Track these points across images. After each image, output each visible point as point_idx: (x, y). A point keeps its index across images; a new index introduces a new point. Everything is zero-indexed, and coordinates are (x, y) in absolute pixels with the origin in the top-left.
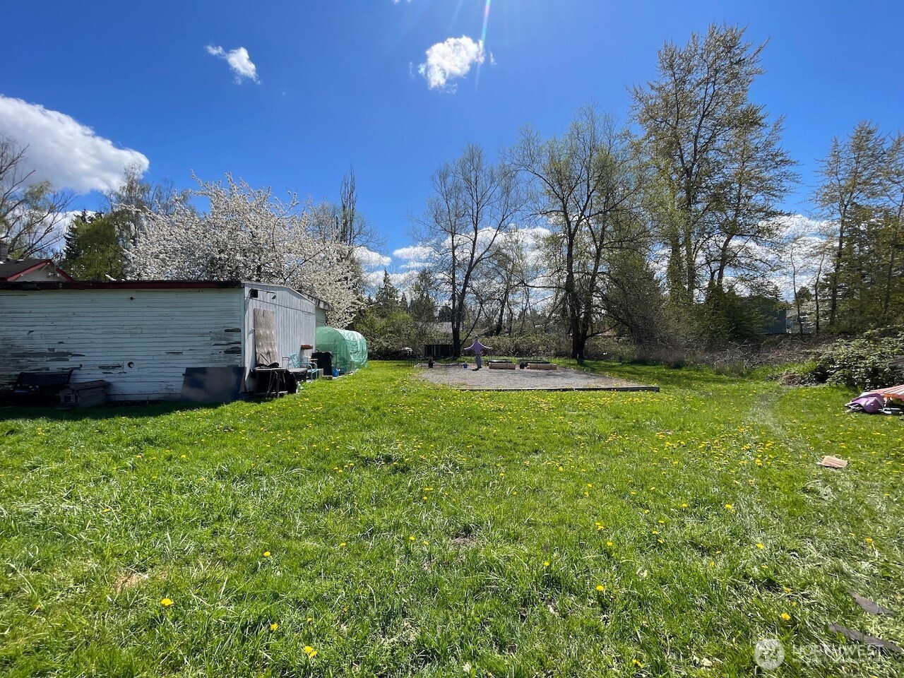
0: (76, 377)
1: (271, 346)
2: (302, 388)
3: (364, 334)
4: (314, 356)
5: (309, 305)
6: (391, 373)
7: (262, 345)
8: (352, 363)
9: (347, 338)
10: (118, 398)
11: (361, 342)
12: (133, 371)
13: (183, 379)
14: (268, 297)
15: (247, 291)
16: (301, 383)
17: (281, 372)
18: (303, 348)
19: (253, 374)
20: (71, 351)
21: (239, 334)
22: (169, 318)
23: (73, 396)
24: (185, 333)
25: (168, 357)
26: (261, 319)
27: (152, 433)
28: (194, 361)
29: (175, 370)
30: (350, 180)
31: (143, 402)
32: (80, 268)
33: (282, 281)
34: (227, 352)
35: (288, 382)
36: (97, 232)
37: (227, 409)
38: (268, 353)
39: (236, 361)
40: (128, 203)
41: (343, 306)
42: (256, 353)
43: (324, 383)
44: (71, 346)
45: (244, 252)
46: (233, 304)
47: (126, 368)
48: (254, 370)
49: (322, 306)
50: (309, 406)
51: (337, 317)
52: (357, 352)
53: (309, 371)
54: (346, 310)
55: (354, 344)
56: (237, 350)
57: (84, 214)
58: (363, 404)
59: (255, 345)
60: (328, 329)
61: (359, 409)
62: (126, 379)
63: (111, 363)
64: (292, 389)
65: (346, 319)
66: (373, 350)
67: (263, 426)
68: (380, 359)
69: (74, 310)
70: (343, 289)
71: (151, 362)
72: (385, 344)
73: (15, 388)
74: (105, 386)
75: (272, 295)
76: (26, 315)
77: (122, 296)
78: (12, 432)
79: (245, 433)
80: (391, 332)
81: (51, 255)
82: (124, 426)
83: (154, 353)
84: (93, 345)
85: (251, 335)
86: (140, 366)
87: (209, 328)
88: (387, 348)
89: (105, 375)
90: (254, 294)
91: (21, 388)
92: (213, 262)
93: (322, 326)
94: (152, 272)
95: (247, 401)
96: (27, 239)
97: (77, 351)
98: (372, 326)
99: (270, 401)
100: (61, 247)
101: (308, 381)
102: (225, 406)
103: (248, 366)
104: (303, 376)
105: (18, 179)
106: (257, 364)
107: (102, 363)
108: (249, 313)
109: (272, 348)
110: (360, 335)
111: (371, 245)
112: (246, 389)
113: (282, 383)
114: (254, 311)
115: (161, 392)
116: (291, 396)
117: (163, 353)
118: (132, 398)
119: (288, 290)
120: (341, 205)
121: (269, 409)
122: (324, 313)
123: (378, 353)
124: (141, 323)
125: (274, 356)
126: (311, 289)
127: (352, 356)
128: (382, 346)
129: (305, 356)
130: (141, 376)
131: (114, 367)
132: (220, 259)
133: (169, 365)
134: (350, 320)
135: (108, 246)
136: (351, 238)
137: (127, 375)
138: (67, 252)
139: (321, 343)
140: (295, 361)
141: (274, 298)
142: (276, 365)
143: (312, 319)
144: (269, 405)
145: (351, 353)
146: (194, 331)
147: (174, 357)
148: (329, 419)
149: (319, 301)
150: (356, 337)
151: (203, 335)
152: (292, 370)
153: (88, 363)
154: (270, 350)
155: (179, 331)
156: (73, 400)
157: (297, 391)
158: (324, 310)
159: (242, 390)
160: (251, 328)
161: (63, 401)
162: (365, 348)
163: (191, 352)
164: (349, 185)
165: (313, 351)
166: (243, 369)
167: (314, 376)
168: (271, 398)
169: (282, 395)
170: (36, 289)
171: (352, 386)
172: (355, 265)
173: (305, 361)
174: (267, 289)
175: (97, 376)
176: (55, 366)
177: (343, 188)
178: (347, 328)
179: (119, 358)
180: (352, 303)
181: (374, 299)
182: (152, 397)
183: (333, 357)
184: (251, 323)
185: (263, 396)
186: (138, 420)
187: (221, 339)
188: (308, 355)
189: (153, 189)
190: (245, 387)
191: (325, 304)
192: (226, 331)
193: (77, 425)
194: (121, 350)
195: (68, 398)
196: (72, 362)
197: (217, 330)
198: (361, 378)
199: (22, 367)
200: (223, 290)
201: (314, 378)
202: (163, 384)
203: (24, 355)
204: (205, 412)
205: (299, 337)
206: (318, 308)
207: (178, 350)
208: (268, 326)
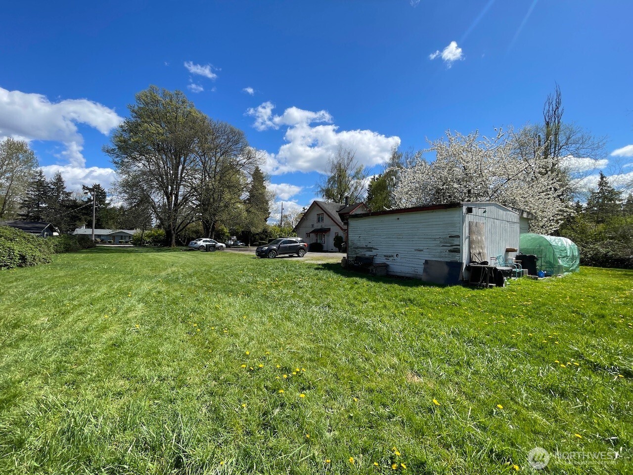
0: (376, 260)
1: (482, 248)
2: (508, 283)
3: (573, 240)
4: (518, 258)
5: (514, 216)
6: (615, 282)
7: (475, 248)
8: (560, 267)
9: (554, 244)
10: (392, 273)
11: (570, 248)
12: (398, 259)
13: (423, 266)
14: (480, 212)
15: (464, 209)
16: (508, 279)
17: (491, 268)
18: (508, 251)
19: (468, 268)
20: (373, 247)
21: (458, 239)
22: (416, 229)
23: (374, 270)
24: (425, 238)
25: (415, 252)
26: (474, 228)
27: (412, 297)
28: (430, 256)
29: (419, 261)
30: (555, 97)
31: (403, 277)
32: (373, 204)
33: (488, 198)
34: (450, 251)
35: (497, 277)
36: (379, 185)
37: (452, 289)
38: (480, 253)
39: (457, 258)
40: (393, 166)
41: (549, 214)
42: (470, 253)
43: (529, 281)
44: (373, 244)
45: (459, 181)
46: (455, 219)
47: (395, 258)
48: (469, 265)
49: (525, 215)
50: (518, 299)
51: (541, 224)
52: (567, 256)
53: (513, 270)
54: (552, 218)
55: (563, 249)
56: (457, 250)
57: (374, 177)
58: (581, 308)
59: (470, 247)
60: (532, 235)
61: (576, 312)
62: (395, 263)
63: (389, 254)
64: (500, 283)
65: (551, 225)
66: (586, 255)
67: (480, 307)
68: (595, 265)
69: (375, 226)
70: (548, 199)
71: (406, 255)
72: (603, 251)
73: (355, 263)
74: (386, 266)
75: (483, 210)
76: (358, 229)
77: (394, 217)
78: (356, 283)
79: (467, 310)
80: (611, 238)
81: (363, 200)
82: (397, 289)
83: (408, 250)
84: (381, 244)
85: (467, 240)
86: (402, 257)
87: (439, 235)
88: (606, 255)
89: (386, 260)
90: (470, 210)
91: (356, 263)
92: (438, 191)
93: (526, 233)
94: (404, 204)
95: (464, 286)
96: (355, 194)
97: (376, 247)
98: (583, 232)
99: (481, 289)
100: (366, 195)
101: (513, 278)
102: (449, 288)
103: (465, 261)
104: (509, 274)
105: (353, 167)
106: (470, 260)
107: (385, 254)
108: (466, 224)
109: (482, 250)
110: (569, 241)
111: (581, 152)
112: (463, 279)
113: (491, 277)
114: (470, 224)
115: (411, 273)
116: (498, 288)
117: (413, 250)
118: (398, 274)
119: (495, 205)
120: (544, 123)
121: (482, 296)
122: (528, 221)
123: (592, 259)
124: (402, 232)
125: (483, 255)
126: (514, 202)
127: (560, 261)
128: (599, 252)
129: (510, 257)
130: (402, 263)
131: (390, 256)
132: (443, 189)
133: (415, 257)
134: (555, 227)
135: (384, 192)
136: (555, 151)
137: (395, 261)
138: (368, 197)
139: (525, 247)
140: (501, 260)
141: (485, 212)
142: (486, 263)
143: (517, 227)
144: (482, 293)
145: (559, 258)
146: (430, 237)
147: (418, 252)
148: (542, 314)
149: (523, 212)
150: (566, 243)
151: (435, 239)
152: (499, 268)
153: (380, 253)
154: (481, 251)
155: (421, 237)
156: (374, 271)
157: (504, 285)
158: (527, 219)
159: (460, 278)
160: (467, 234)
161: (371, 271)
162: (576, 253)
163: (428, 250)
164: (554, 102)
165: (517, 253)
166: (461, 264)
167: (519, 275)
168: (483, 287)
169: (491, 287)
170: (361, 217)
171: (562, 289)
172: (561, 176)
173: (510, 262)
174: (479, 206)
175: (383, 260)
176: (368, 254)
177: (547, 107)
178: (552, 234)
179: (392, 252)
180: (560, 211)
181: (585, 205)
182: (408, 275)
183: (538, 260)
184: (467, 231)
185: (476, 285)
186: (403, 288)
187: (446, 243)
188: (512, 256)
189: (404, 155)
190: (463, 276)
191: (529, 213)
192: (450, 237)
193: (377, 285)
194: (393, 247)
195: (372, 270)
196: (373, 253)
197: (444, 236)
198: (573, 282)
199: (356, 254)
200: (448, 209)
201: (519, 276)
202: (413, 268)
203: (357, 248)
204: (437, 289)
205: (504, 242)
206: (521, 218)
207: (421, 248)
208: (479, 233)
